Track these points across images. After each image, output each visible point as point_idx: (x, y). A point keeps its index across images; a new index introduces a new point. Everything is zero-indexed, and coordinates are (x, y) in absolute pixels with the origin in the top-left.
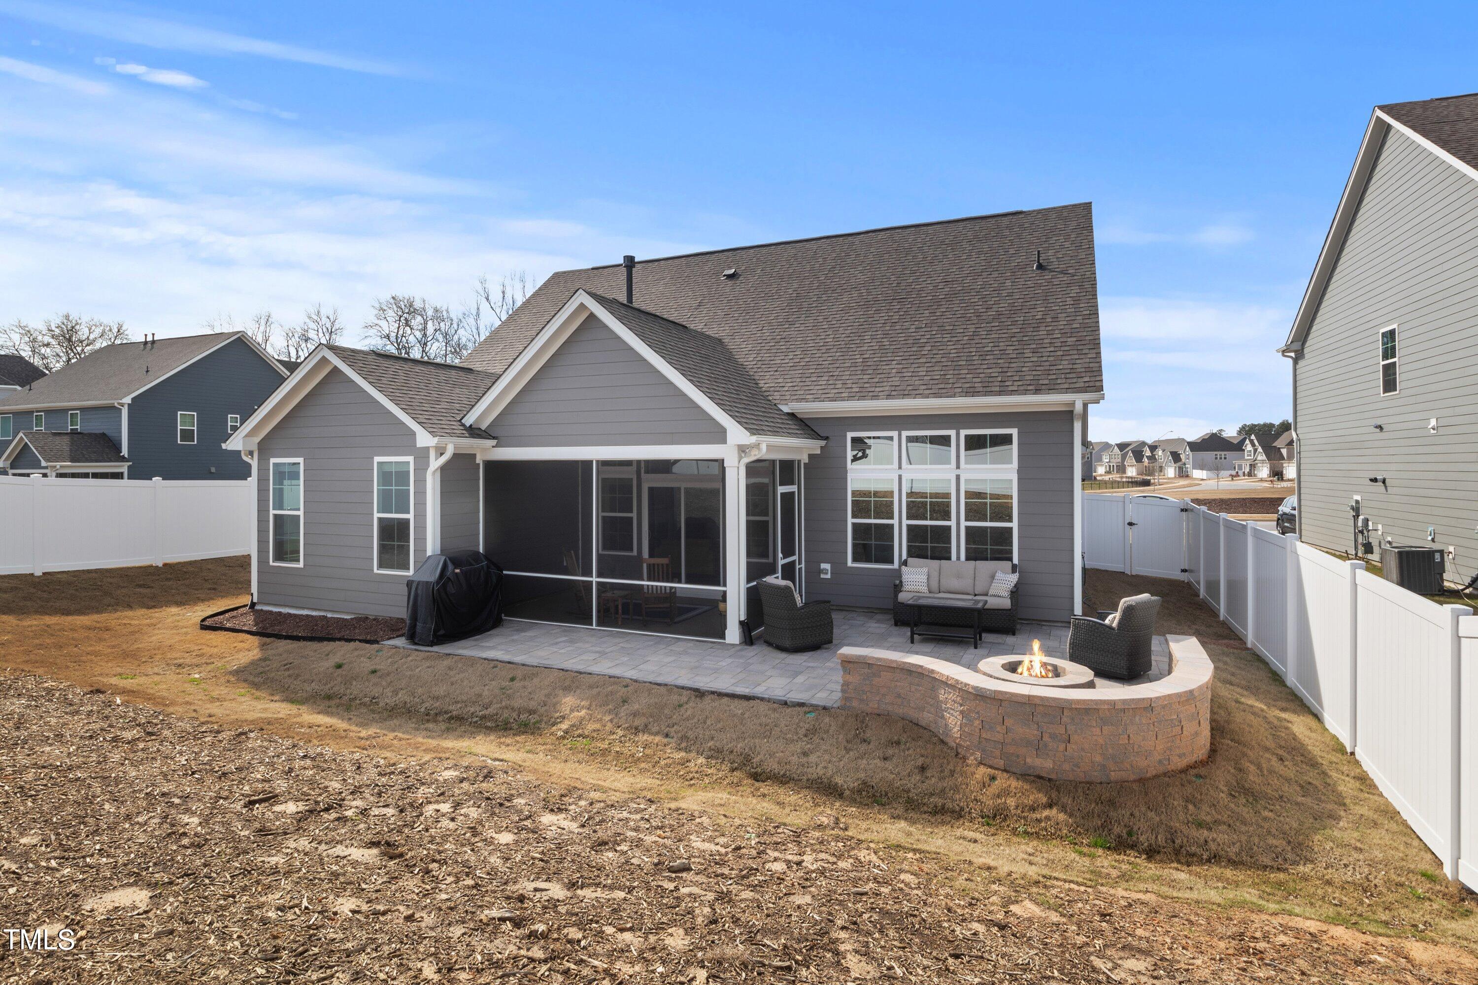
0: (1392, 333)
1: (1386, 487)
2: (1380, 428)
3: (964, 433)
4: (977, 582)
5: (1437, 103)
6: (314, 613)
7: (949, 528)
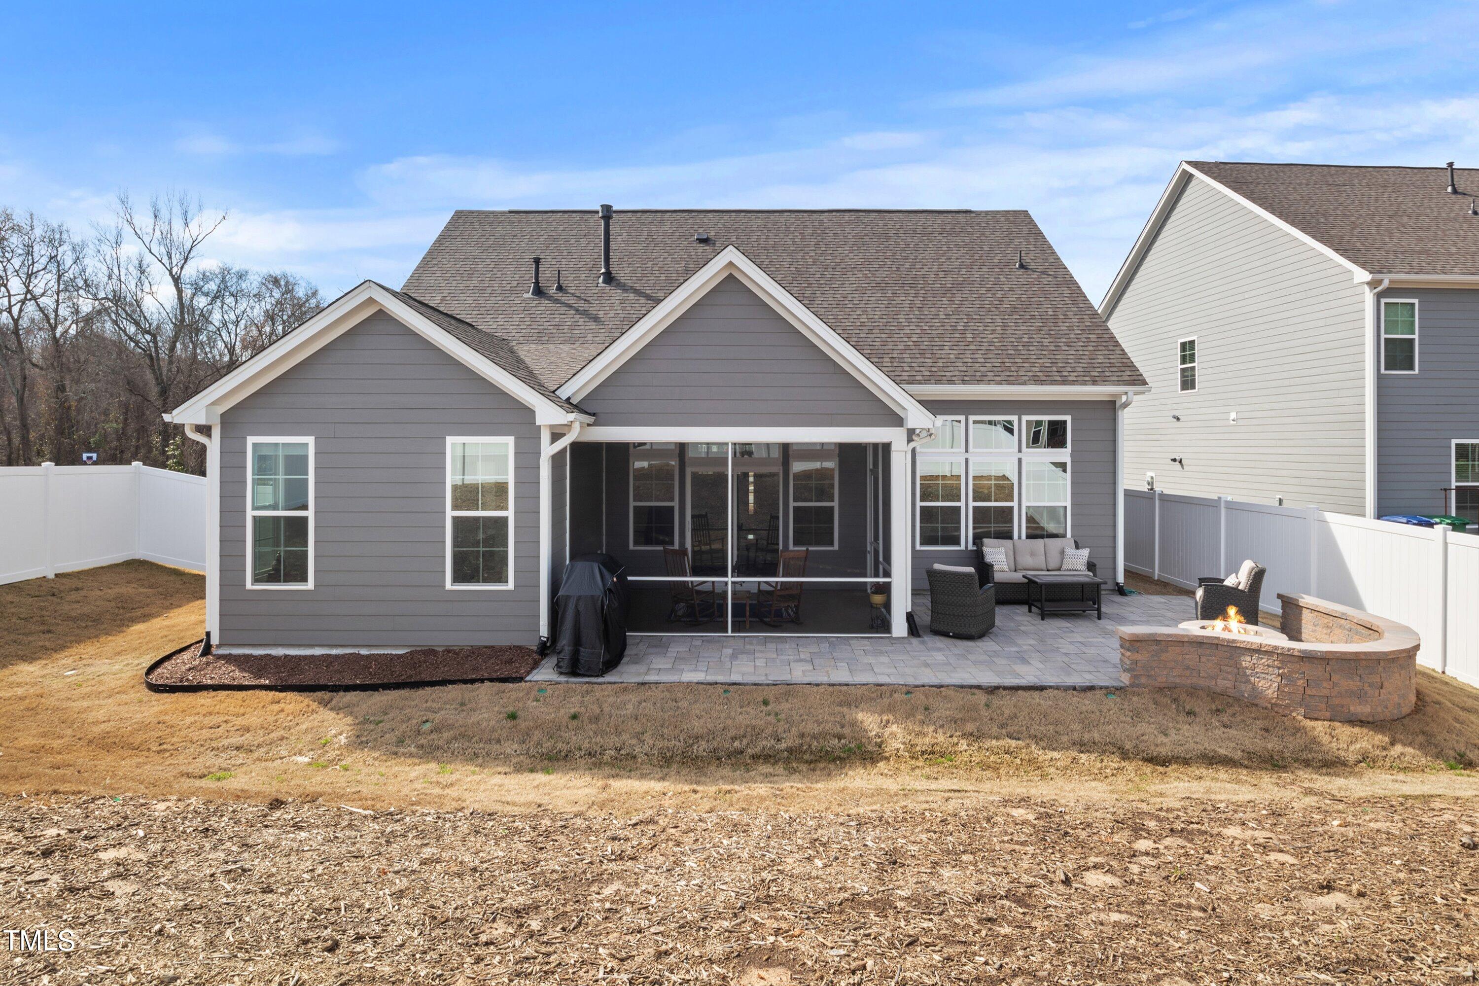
0: (1192, 343)
1: (1182, 465)
2: (1178, 419)
3: (1025, 418)
4: (1049, 559)
5: (1222, 166)
6: (334, 652)
7: (1012, 508)
